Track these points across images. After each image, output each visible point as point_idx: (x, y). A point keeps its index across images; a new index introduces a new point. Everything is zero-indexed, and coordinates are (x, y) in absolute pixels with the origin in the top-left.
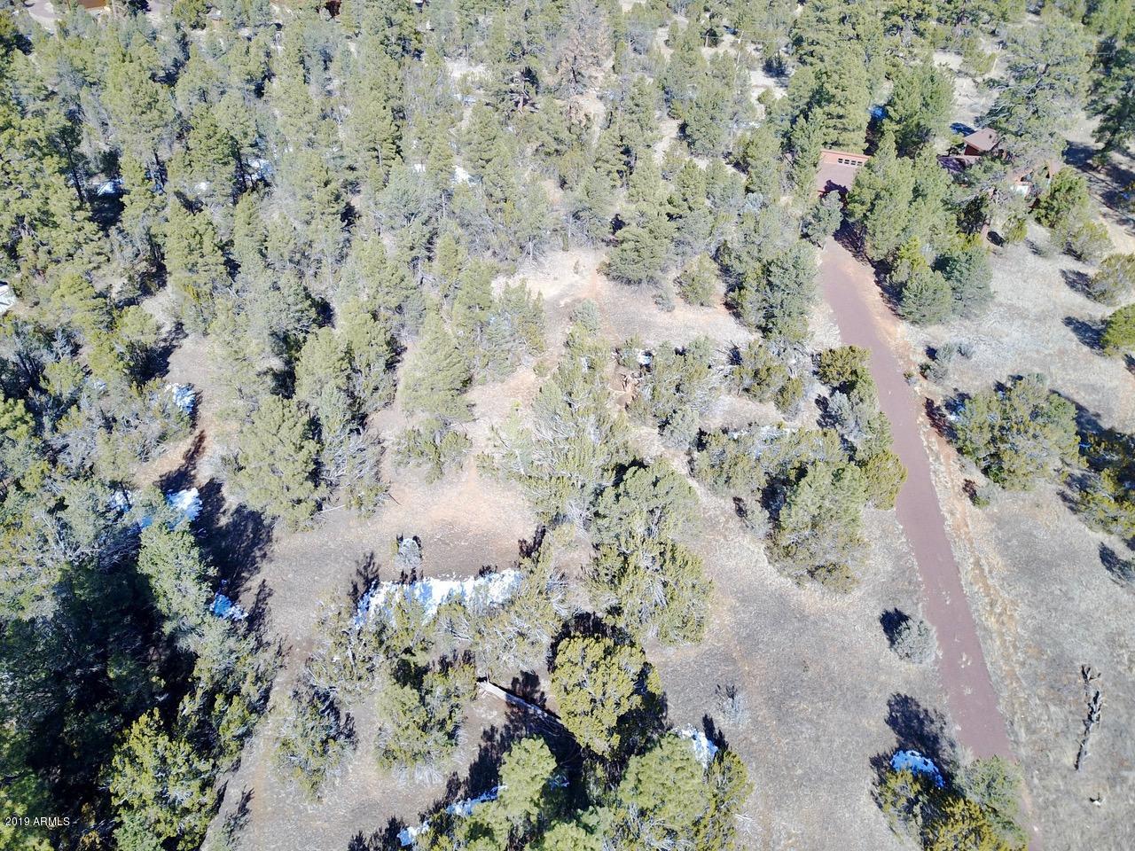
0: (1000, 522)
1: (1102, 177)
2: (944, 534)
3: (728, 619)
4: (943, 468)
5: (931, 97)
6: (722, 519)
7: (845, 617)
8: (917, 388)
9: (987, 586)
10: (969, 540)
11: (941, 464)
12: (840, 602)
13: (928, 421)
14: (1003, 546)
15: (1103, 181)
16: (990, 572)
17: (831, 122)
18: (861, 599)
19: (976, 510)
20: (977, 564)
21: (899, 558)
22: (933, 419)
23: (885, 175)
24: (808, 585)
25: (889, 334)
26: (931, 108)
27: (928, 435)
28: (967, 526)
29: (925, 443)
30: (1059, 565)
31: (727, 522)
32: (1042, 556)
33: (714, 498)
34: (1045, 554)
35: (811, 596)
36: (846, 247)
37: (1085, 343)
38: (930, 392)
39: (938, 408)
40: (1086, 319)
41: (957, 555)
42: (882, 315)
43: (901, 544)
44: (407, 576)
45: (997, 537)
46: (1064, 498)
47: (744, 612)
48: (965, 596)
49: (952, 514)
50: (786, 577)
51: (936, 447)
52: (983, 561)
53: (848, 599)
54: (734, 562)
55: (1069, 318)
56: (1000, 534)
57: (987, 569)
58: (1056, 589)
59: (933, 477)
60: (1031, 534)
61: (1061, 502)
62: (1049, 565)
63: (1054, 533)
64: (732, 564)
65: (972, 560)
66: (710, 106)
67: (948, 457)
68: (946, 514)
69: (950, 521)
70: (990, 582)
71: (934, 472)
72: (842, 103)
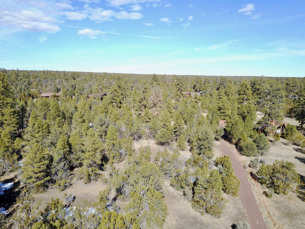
0: (277, 202)
1: (303, 131)
2: (256, 204)
3: (174, 223)
4: (256, 188)
5: (249, 111)
6: (178, 196)
7: (218, 225)
8: (248, 170)
9: (272, 219)
10: (265, 206)
11: (255, 187)
12: (216, 220)
13: (251, 177)
14: (278, 209)
15: (303, 132)
16: (274, 215)
17: (222, 114)
18: (224, 220)
19: (268, 199)
20: (269, 213)
21: (240, 209)
22: (253, 177)
23: (234, 119)
24: (205, 215)
25: (239, 158)
26: (249, 113)
27: (251, 180)
28: (265, 203)
29: (250, 182)
30: (299, 215)
31: (180, 197)
32: (293, 212)
33: (177, 191)
34: (294, 212)
35: (206, 218)
36: (227, 142)
37: (302, 162)
38: (252, 171)
39: (254, 174)
40: (302, 158)
41: (261, 210)
42: (237, 154)
43: (241, 206)
44: (67, 206)
45: (276, 206)
46: (299, 197)
47: (180, 221)
48: (264, 222)
49: (259, 199)
50: (197, 212)
51: (253, 183)
52: (271, 212)
53: (220, 219)
54: (180, 207)
55: (296, 157)
56: (277, 205)
57: (272, 214)
58: (299, 222)
59: (252, 190)
60: (288, 206)
61: (298, 198)
62: (296, 215)
63: (297, 206)
64: (179, 208)
65: (266, 212)
66: (190, 113)
67: (257, 185)
68: (257, 199)
69: (258, 201)
70: (273, 218)
71: (253, 189)
72: (224, 109)
